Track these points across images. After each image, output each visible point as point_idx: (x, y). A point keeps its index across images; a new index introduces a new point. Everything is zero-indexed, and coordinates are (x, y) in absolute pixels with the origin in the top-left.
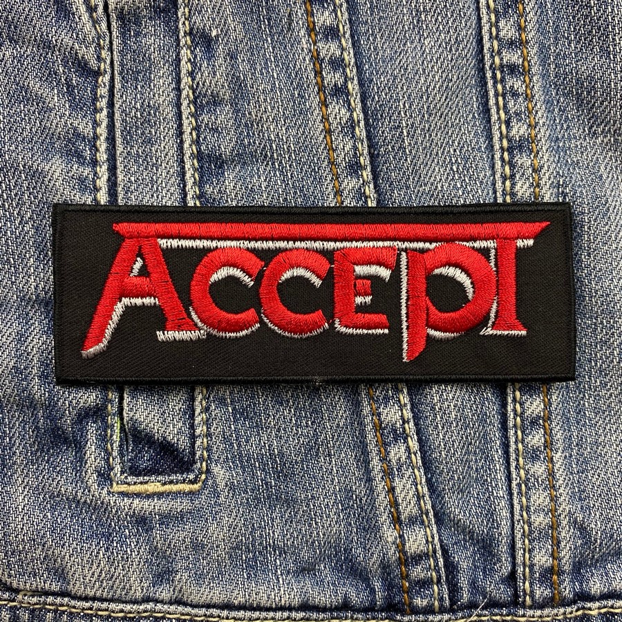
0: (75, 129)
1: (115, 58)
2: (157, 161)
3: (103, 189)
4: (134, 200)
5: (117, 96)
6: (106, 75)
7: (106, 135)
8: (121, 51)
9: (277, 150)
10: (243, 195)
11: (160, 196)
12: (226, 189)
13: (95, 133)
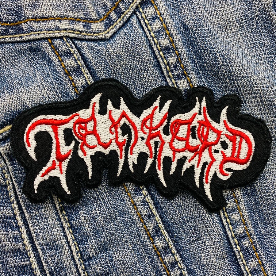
0: (4, 215)
1: (12, 175)
2: (46, 216)
3: (26, 238)
4: (41, 238)
5: (18, 192)
6: (10, 185)
7: (19, 213)
8: (13, 171)
9: (99, 194)
10: (90, 220)
11: (52, 232)
12: (81, 220)
13: (14, 213)
